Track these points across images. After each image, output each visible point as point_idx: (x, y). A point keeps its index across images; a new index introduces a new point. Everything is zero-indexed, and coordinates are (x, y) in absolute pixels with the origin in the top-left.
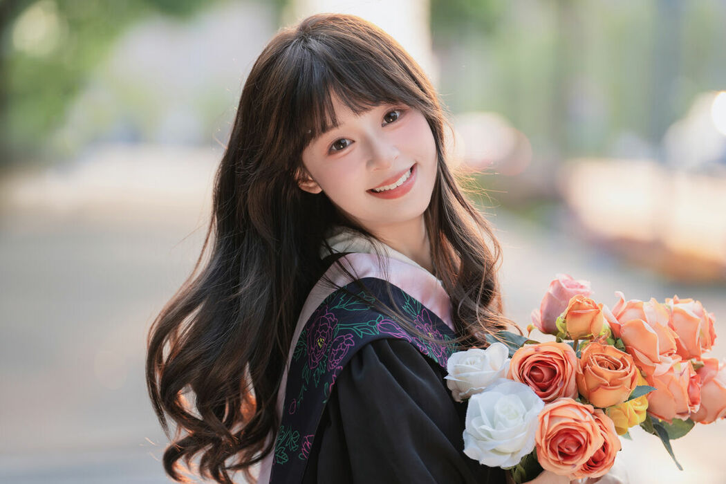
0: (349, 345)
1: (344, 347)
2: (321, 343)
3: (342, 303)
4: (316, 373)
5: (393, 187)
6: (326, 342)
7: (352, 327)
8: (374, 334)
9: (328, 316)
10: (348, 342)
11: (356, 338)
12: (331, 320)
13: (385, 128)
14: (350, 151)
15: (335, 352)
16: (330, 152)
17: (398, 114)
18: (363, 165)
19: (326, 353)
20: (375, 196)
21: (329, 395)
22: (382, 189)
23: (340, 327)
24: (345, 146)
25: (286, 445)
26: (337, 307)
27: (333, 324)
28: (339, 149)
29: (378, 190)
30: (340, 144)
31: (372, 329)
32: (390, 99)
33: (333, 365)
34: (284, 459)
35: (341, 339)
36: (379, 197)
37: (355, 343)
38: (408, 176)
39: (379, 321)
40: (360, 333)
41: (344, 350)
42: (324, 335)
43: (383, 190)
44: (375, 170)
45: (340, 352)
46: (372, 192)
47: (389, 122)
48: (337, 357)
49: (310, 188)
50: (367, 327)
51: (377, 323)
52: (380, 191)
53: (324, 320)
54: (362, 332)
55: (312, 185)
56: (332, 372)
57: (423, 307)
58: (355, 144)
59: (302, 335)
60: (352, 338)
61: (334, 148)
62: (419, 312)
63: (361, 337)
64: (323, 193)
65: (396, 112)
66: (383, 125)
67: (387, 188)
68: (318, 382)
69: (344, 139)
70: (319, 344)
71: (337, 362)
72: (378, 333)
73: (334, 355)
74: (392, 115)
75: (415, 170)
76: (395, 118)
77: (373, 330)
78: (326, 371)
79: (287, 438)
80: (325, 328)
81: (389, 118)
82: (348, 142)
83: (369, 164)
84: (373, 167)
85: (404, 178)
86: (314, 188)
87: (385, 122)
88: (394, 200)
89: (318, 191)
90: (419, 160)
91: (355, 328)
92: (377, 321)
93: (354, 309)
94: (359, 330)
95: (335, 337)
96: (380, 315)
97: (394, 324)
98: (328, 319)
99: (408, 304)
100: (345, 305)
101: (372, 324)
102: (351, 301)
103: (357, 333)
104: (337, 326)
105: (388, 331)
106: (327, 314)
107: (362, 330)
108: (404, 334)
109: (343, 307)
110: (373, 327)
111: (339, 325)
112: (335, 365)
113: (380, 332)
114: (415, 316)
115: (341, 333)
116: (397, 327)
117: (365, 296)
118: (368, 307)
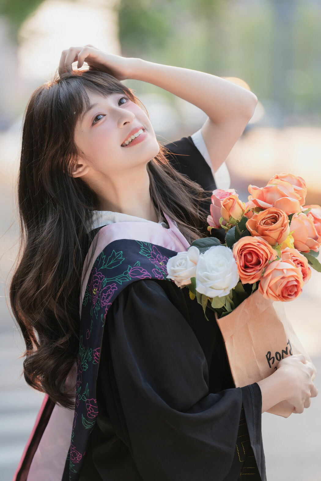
0: (114, 290)
1: (111, 291)
2: (95, 292)
3: (105, 264)
4: (96, 310)
6: (98, 290)
7: (114, 279)
8: (128, 280)
10: (113, 288)
11: (118, 285)
12: (100, 277)
15: (105, 296)
19: (99, 297)
21: (105, 321)
23: (107, 280)
25: (87, 359)
26: (102, 268)
27: (101, 279)
31: (126, 277)
33: (104, 303)
34: (86, 367)
35: (109, 288)
37: (118, 288)
39: (129, 270)
41: (111, 293)
42: (96, 286)
45: (109, 295)
48: (107, 298)
50: (123, 277)
51: (129, 272)
53: (96, 277)
54: (121, 281)
56: (104, 307)
58: (107, 116)
59: (86, 290)
60: (116, 286)
63: (121, 284)
68: (97, 315)
70: (94, 292)
71: (107, 301)
72: (130, 279)
73: (105, 297)
78: (101, 307)
79: (87, 354)
80: (97, 282)
91: (116, 279)
92: (128, 271)
93: (113, 267)
94: (119, 280)
95: (104, 286)
96: (129, 266)
97: (139, 268)
98: (98, 276)
99: (143, 247)
100: (106, 265)
101: (126, 273)
102: (110, 262)
103: (118, 282)
104: (104, 280)
105: (136, 276)
106: (97, 273)
107: (121, 280)
108: (146, 273)
109: (106, 267)
110: (127, 275)
111: (106, 279)
112: (106, 303)
113: (131, 278)
114: (149, 253)
115: (108, 284)
116: (141, 269)
117: (116, 254)
118: (120, 262)
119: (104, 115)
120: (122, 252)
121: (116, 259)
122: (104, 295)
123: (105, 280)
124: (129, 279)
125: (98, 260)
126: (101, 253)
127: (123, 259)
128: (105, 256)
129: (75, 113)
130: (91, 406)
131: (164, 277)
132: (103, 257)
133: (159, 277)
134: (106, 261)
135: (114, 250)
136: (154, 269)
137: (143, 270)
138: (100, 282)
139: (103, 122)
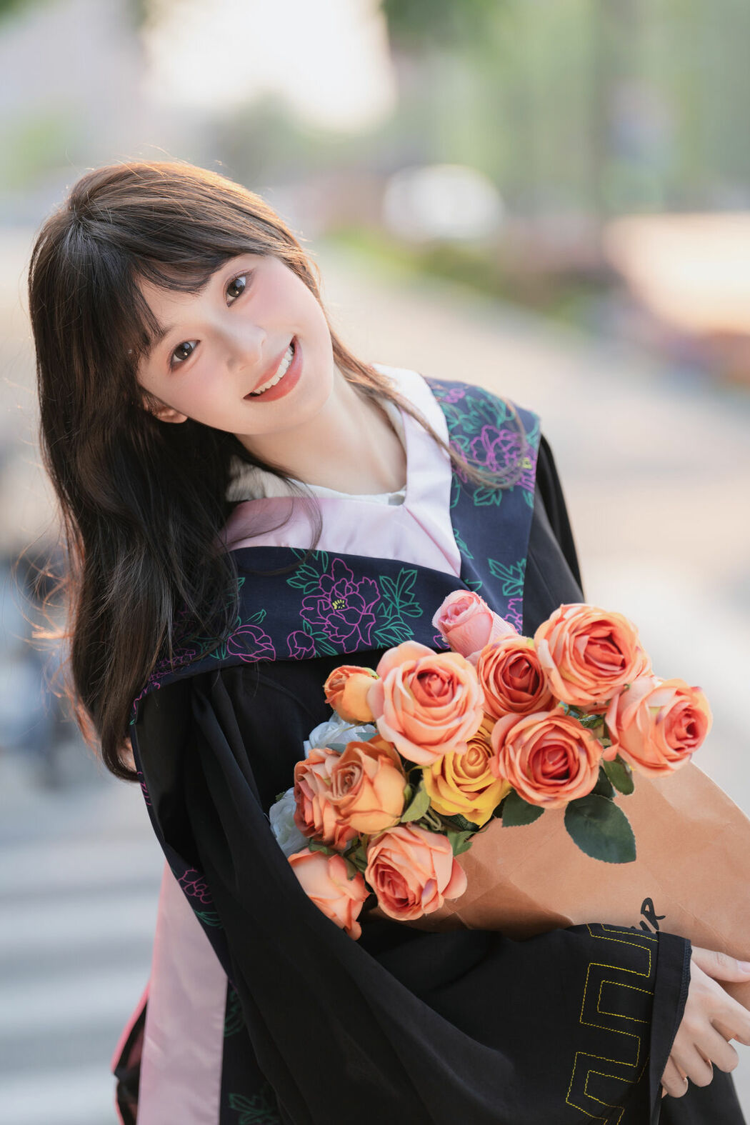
5: (274, 381)
8: (218, 657)
13: (233, 307)
14: (199, 356)
16: (174, 367)
17: (244, 281)
18: (224, 367)
20: (259, 401)
22: (262, 388)
24: (190, 351)
28: (185, 359)
29: (257, 391)
30: (183, 351)
36: (264, 401)
38: (290, 358)
43: (263, 390)
44: (242, 368)
46: (252, 396)
47: (236, 297)
49: (172, 417)
52: (262, 393)
58: (202, 343)
61: (176, 359)
62: (325, 570)
64: (190, 420)
65: (240, 279)
66: (230, 304)
67: (268, 385)
69: (187, 343)
74: (238, 286)
75: (297, 346)
76: (242, 289)
82: (192, 345)
83: (231, 364)
84: (238, 367)
85: (285, 364)
86: (175, 416)
87: (231, 298)
88: (284, 398)
89: (183, 419)
90: (297, 331)
97: (254, 630)
99: (304, 566)
108: (269, 645)
114: (317, 579)
116: (259, 634)
119: (198, 342)
120: (243, 579)
129: (131, 351)
130: (194, 883)
131: (315, 652)
133: (300, 654)
137: (264, 635)
139: (197, 361)
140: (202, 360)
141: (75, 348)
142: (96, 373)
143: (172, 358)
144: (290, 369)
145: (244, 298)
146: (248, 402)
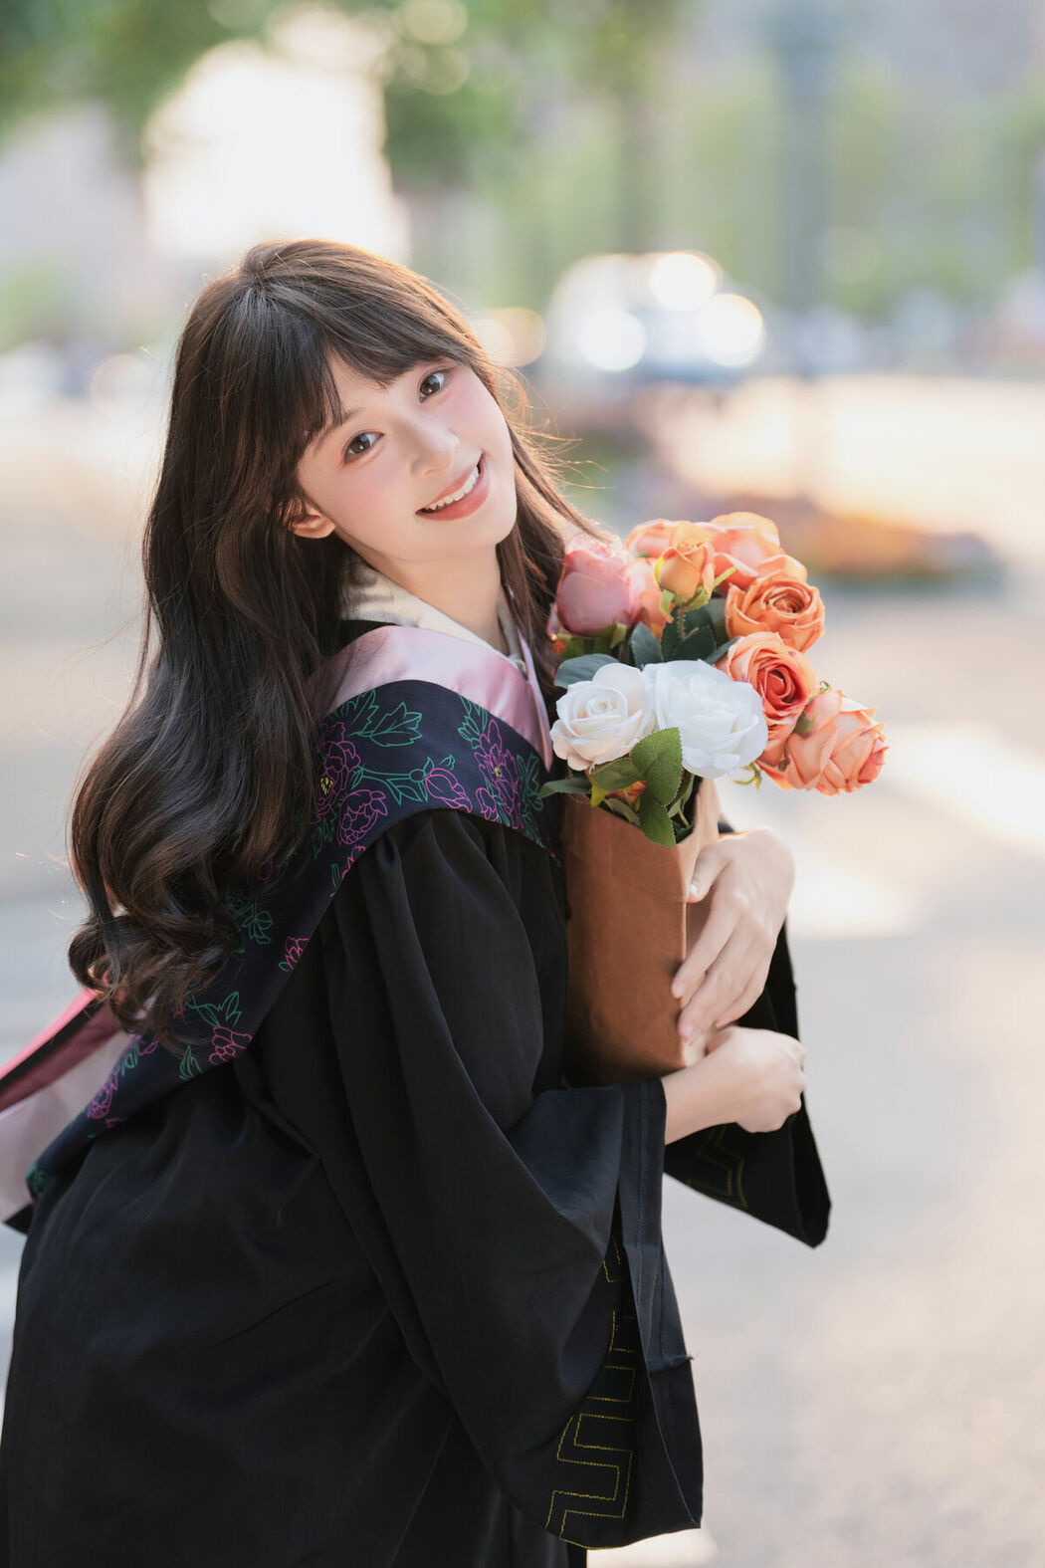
0: (378, 811)
1: (369, 812)
2: (327, 787)
3: (370, 727)
4: (317, 835)
5: (457, 496)
6: (336, 787)
7: (385, 777)
8: (420, 799)
9: (345, 746)
10: (375, 805)
11: (390, 801)
12: (348, 755)
13: (424, 404)
14: (378, 452)
15: (352, 815)
16: (347, 460)
17: (440, 378)
18: (407, 467)
19: (337, 810)
20: (432, 518)
21: (339, 886)
22: (441, 503)
23: (365, 773)
24: (367, 446)
26: (359, 733)
27: (352, 763)
28: (358, 452)
29: (433, 507)
30: (359, 444)
31: (415, 786)
32: (430, 355)
33: (348, 837)
35: (366, 798)
36: (439, 519)
37: (389, 811)
38: (477, 478)
39: (427, 771)
40: (397, 794)
41: (369, 817)
42: (333, 774)
43: (441, 506)
44: (427, 473)
45: (361, 821)
46: (424, 512)
47: (428, 395)
48: (356, 826)
49: (313, 530)
50: (408, 782)
51: (425, 775)
52: (439, 509)
53: (336, 751)
54: (401, 793)
55: (313, 524)
56: (348, 849)
57: (491, 716)
58: (385, 437)
60: (384, 801)
61: (351, 451)
62: (484, 728)
63: (399, 802)
64: (335, 534)
65: (438, 375)
66: (422, 400)
67: (448, 500)
68: (320, 852)
69: (363, 434)
70: (325, 786)
71: (356, 835)
72: (426, 799)
73: (351, 819)
74: (431, 383)
75: (484, 466)
76: (436, 388)
77: (419, 791)
78: (337, 842)
80: (337, 764)
81: (428, 387)
82: (371, 438)
83: (415, 466)
84: (424, 470)
85: (468, 483)
86: (321, 528)
87: (423, 395)
88: (463, 521)
89: (327, 532)
90: (487, 447)
91: (389, 780)
92: (424, 771)
93: (389, 745)
94: (396, 787)
95: (354, 787)
96: (429, 759)
97: (449, 776)
98: (344, 751)
99: (469, 718)
100: (373, 732)
101: (418, 776)
102: (384, 726)
103: (393, 793)
104: (358, 769)
105: (441, 795)
106: (343, 742)
107: (401, 789)
108: (463, 795)
109: (370, 736)
110: (419, 782)
111: (362, 769)
112: (352, 838)
113: (430, 797)
114: (477, 737)
115: (365, 783)
116: (454, 783)
117: (406, 713)
118: (412, 739)
120: (420, 715)
121: (403, 728)
122: (350, 813)
123: (359, 772)
124: (422, 797)
125: (356, 706)
126: (370, 692)
127: (418, 735)
128: (377, 707)
131: (497, 815)
132: (372, 706)
133: (488, 814)
134: (376, 719)
135: (403, 703)
136: (481, 789)
137: (458, 783)
138: (345, 770)
139: (374, 458)
140: (383, 457)
141: (243, 422)
142: (262, 453)
143: (348, 450)
144: (475, 486)
145: (436, 398)
146: (421, 519)
